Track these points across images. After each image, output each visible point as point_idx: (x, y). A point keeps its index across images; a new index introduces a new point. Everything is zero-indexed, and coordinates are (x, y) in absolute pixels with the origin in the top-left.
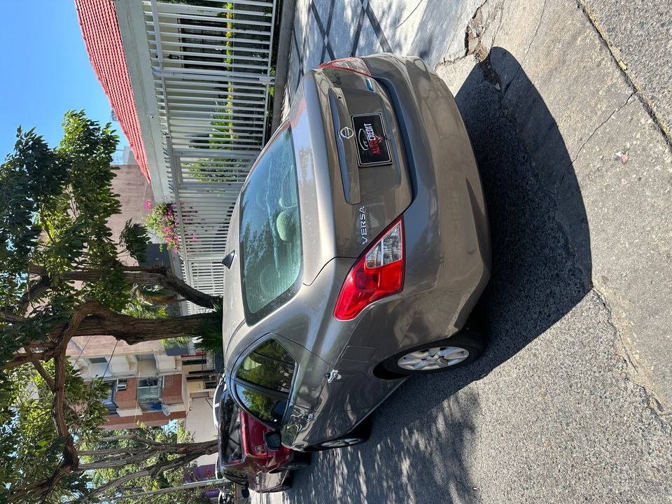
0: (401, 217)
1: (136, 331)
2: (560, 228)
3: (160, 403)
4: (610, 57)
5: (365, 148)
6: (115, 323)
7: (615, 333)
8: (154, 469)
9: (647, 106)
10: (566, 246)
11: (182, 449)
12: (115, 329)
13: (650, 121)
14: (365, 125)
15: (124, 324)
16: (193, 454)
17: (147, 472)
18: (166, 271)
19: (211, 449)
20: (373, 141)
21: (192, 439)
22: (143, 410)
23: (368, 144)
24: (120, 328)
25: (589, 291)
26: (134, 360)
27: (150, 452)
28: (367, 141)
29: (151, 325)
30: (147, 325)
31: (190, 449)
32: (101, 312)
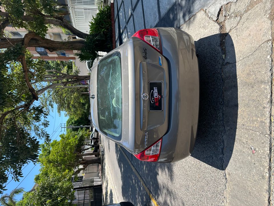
0: (162, 138)
1: (53, 47)
2: (223, 142)
3: (65, 53)
4: (270, 110)
5: (152, 102)
6: (44, 43)
7: (225, 189)
8: (65, 83)
9: (271, 144)
10: (223, 149)
11: (75, 78)
12: (44, 45)
13: (269, 152)
14: (154, 88)
15: (47, 43)
16: (80, 80)
17: (62, 84)
18: (62, 19)
19: (86, 79)
20: (157, 98)
21: (79, 69)
22: (58, 55)
23: (154, 100)
24: (45, 45)
25: (224, 170)
26: (52, 35)
27: (63, 77)
28: (154, 98)
29: (59, 45)
30: (57, 45)
31: (78, 78)
32: (36, 38)
